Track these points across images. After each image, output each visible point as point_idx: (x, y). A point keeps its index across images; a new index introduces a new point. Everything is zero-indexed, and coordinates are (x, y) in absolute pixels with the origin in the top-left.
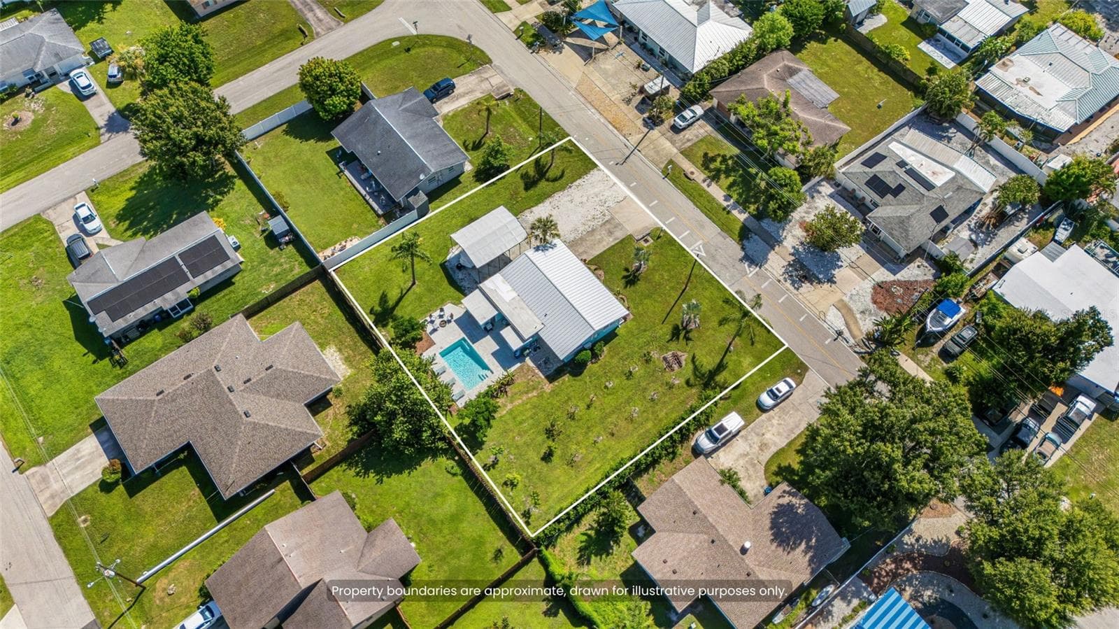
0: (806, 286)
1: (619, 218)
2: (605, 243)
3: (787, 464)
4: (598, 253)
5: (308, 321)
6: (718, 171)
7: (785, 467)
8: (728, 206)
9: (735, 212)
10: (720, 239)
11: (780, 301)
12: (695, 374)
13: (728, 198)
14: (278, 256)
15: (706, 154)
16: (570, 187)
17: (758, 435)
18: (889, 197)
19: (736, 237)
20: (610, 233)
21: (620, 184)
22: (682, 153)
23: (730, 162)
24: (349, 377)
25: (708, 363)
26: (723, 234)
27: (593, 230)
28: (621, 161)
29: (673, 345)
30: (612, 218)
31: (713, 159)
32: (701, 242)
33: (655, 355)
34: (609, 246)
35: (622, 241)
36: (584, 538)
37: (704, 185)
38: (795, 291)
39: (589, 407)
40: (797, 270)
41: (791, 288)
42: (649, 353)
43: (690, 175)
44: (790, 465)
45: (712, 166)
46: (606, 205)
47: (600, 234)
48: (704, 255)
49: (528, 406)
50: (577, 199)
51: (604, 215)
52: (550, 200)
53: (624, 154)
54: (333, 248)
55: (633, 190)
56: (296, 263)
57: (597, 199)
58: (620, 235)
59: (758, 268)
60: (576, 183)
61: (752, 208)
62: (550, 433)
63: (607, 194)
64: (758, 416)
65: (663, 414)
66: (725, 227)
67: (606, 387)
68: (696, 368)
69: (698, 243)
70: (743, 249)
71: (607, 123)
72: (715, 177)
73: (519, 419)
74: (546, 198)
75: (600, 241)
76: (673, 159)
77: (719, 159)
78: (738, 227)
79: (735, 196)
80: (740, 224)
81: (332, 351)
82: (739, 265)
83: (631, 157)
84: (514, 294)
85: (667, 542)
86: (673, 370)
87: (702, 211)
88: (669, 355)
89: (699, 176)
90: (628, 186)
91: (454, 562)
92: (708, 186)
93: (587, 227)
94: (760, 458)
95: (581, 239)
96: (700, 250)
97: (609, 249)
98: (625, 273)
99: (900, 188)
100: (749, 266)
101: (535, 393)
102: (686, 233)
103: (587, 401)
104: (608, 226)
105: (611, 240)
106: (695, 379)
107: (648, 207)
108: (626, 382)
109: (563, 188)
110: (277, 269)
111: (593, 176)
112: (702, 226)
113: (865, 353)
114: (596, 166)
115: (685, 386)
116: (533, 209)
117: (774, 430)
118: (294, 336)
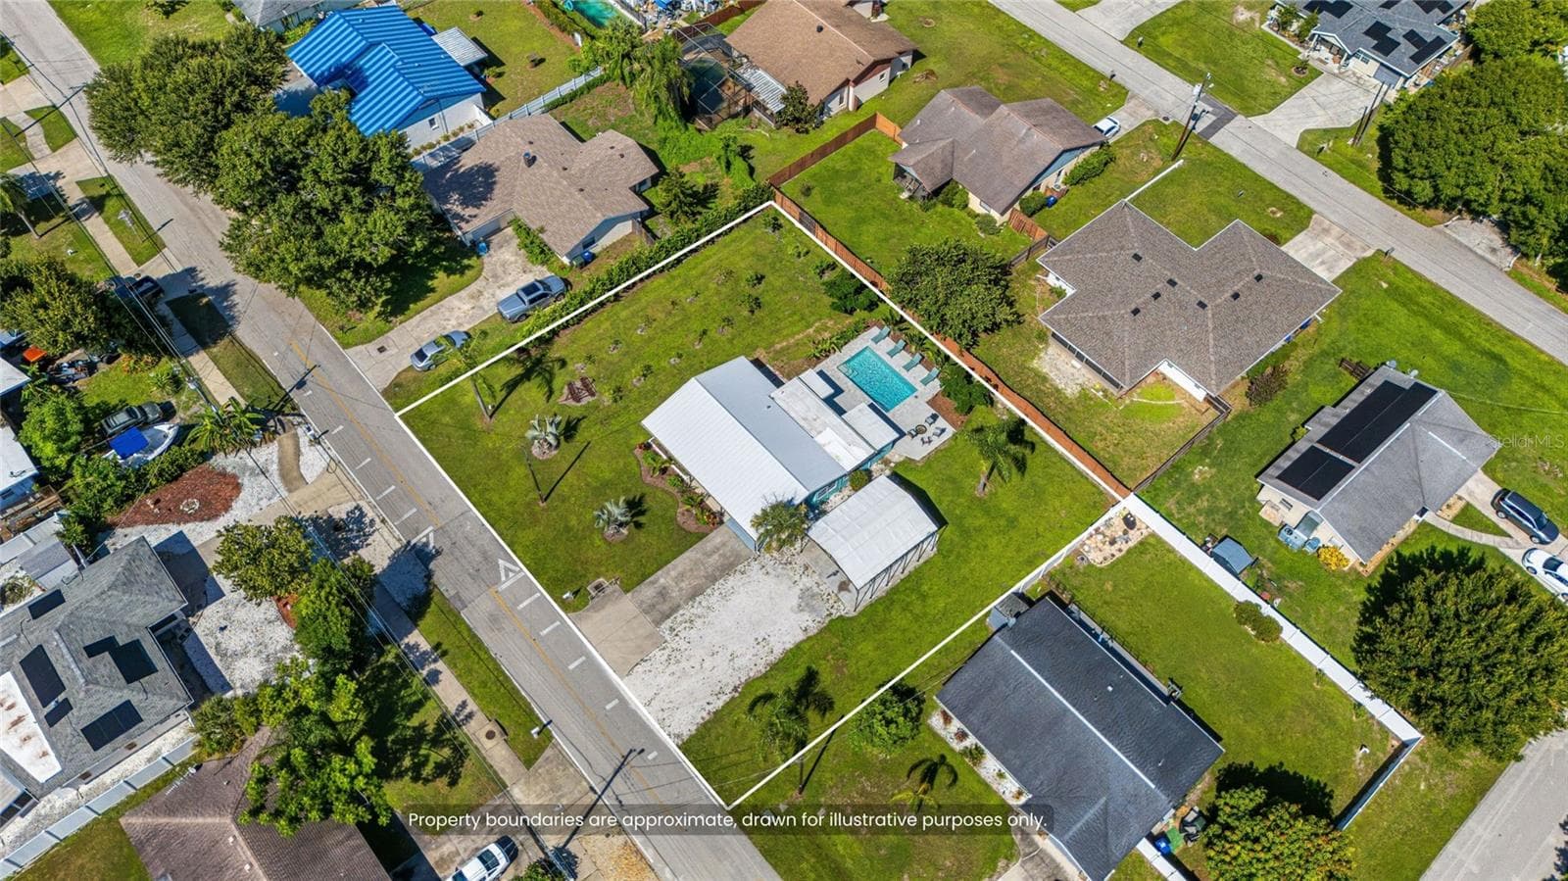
0: (340, 512)
1: (645, 625)
2: (673, 573)
3: (452, 277)
4: (687, 554)
5: (1121, 430)
6: (436, 742)
7: (455, 274)
8: (435, 661)
9: (425, 646)
10: (465, 595)
11: (393, 487)
12: (552, 374)
13: (434, 678)
14: (1212, 526)
15: (453, 783)
16: (735, 689)
17: (481, 308)
18: (122, 641)
19: (436, 598)
20: (663, 594)
21: (636, 702)
22: (505, 786)
23: (407, 762)
24: (1033, 358)
25: (531, 392)
26: (458, 605)
27: (693, 597)
28: (634, 760)
29: (576, 415)
30: (658, 623)
31: (441, 769)
32: (504, 586)
33: (607, 398)
34: (665, 569)
35: (645, 577)
36: (710, 205)
37: (472, 706)
38: (362, 503)
39: (705, 332)
40: (347, 540)
41: (366, 509)
42: (615, 401)
43: (496, 730)
44: (448, 276)
45: (446, 752)
46: (667, 652)
47: (681, 589)
48: (501, 562)
49: (785, 332)
50: (721, 660)
51: (672, 629)
52: (772, 658)
53: (626, 779)
54: (1131, 544)
55: (614, 692)
56: (1177, 516)
57: (684, 664)
58: (647, 592)
59: (413, 542)
60: (725, 698)
61: (390, 658)
62: (757, 303)
63: (664, 679)
64: (474, 328)
65: (603, 327)
66: (452, 617)
67: (680, 356)
68: (549, 382)
69: (508, 584)
70: (429, 576)
71: (659, 866)
72: (447, 724)
73: (796, 318)
74: (781, 660)
75: (681, 576)
76: (523, 769)
77: (427, 771)
78: (428, 620)
79: (416, 682)
80: (422, 623)
81: (1069, 390)
82: (446, 546)
83: (610, 771)
84: (819, 439)
85: (617, 174)
86: (583, 380)
87: (487, 652)
88: (587, 400)
89: (477, 730)
90: (623, 702)
91: (853, 184)
92: (464, 705)
93: (704, 604)
94: (484, 283)
95: (714, 580)
96: (507, 570)
97: (668, 562)
98: (642, 519)
99: (92, 650)
100: (426, 544)
101: (778, 347)
102: (525, 603)
103: (706, 340)
104: (665, 607)
105: (662, 581)
106: (552, 368)
107: (588, 655)
108: (652, 363)
109: (749, 683)
110: (1204, 503)
111: (687, 721)
112: (494, 620)
113: (288, 415)
114: (685, 748)
115: (568, 360)
116: (801, 637)
117: (457, 313)
118: (1123, 363)
